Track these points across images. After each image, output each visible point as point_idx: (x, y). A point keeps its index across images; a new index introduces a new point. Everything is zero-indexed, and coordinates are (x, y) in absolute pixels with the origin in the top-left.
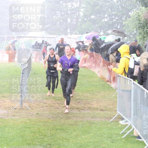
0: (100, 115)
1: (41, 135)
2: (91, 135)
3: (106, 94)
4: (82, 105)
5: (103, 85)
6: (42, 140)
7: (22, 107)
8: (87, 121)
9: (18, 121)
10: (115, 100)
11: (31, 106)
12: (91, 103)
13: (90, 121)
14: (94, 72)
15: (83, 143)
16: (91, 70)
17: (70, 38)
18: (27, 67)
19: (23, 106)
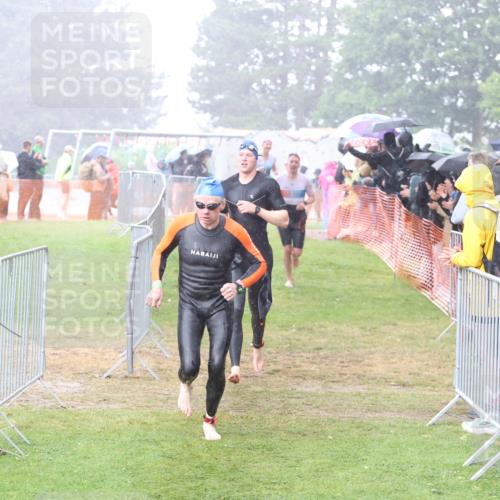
0: (395, 399)
1: (197, 467)
2: (366, 467)
3: (419, 330)
4: (334, 367)
5: (407, 300)
6: (200, 482)
7: (132, 371)
8: (353, 422)
9: (119, 419)
10: (446, 349)
11: (161, 367)
12: (366, 361)
13: (362, 422)
14: (375, 255)
15: (339, 494)
16: (367, 247)
17: (295, 140)
18: (152, 237)
19: (137, 368)
